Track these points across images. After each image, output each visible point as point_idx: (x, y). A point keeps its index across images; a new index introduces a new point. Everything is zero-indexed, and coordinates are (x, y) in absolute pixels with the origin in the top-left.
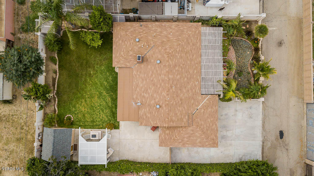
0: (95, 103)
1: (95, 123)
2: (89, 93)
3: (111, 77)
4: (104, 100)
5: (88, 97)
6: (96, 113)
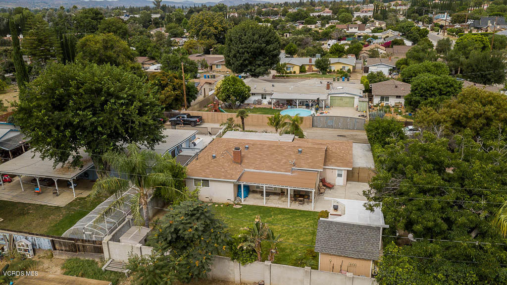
3: (248, 211)
4: (281, 220)
6: (300, 230)
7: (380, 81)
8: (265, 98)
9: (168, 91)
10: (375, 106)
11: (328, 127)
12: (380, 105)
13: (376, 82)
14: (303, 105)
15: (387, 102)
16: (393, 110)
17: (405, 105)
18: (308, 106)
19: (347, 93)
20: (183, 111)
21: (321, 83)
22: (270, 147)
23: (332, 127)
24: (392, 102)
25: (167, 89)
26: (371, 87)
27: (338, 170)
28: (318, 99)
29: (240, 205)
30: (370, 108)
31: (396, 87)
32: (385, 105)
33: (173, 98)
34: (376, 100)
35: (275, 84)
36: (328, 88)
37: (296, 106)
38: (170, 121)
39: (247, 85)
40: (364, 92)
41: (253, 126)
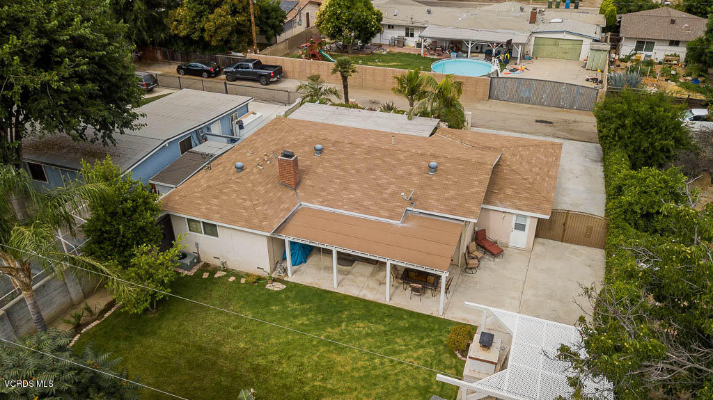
0: (355, 366)
1: (435, 387)
2: (309, 375)
3: (293, 303)
4: (359, 339)
5: (324, 380)
6: (396, 374)
7: (639, 10)
8: (412, 35)
9: (221, 16)
10: (622, 60)
11: (521, 100)
12: (634, 58)
13: (630, 11)
14: (481, 52)
15: (649, 53)
16: (658, 69)
17: (686, 61)
18: (489, 55)
19: (568, 32)
20: (251, 55)
21: (522, 9)
22: (369, 153)
23: (528, 101)
24: (659, 53)
25: (218, 10)
26: (619, 22)
27: (518, 215)
28: (509, 42)
29: (282, 281)
30: (611, 63)
31: (673, 22)
32: (642, 59)
33: (230, 28)
34: (627, 49)
35: (433, 9)
36: (533, 19)
37: (467, 53)
38: (226, 73)
39: (376, 9)
40: (604, 30)
41: (375, 89)
